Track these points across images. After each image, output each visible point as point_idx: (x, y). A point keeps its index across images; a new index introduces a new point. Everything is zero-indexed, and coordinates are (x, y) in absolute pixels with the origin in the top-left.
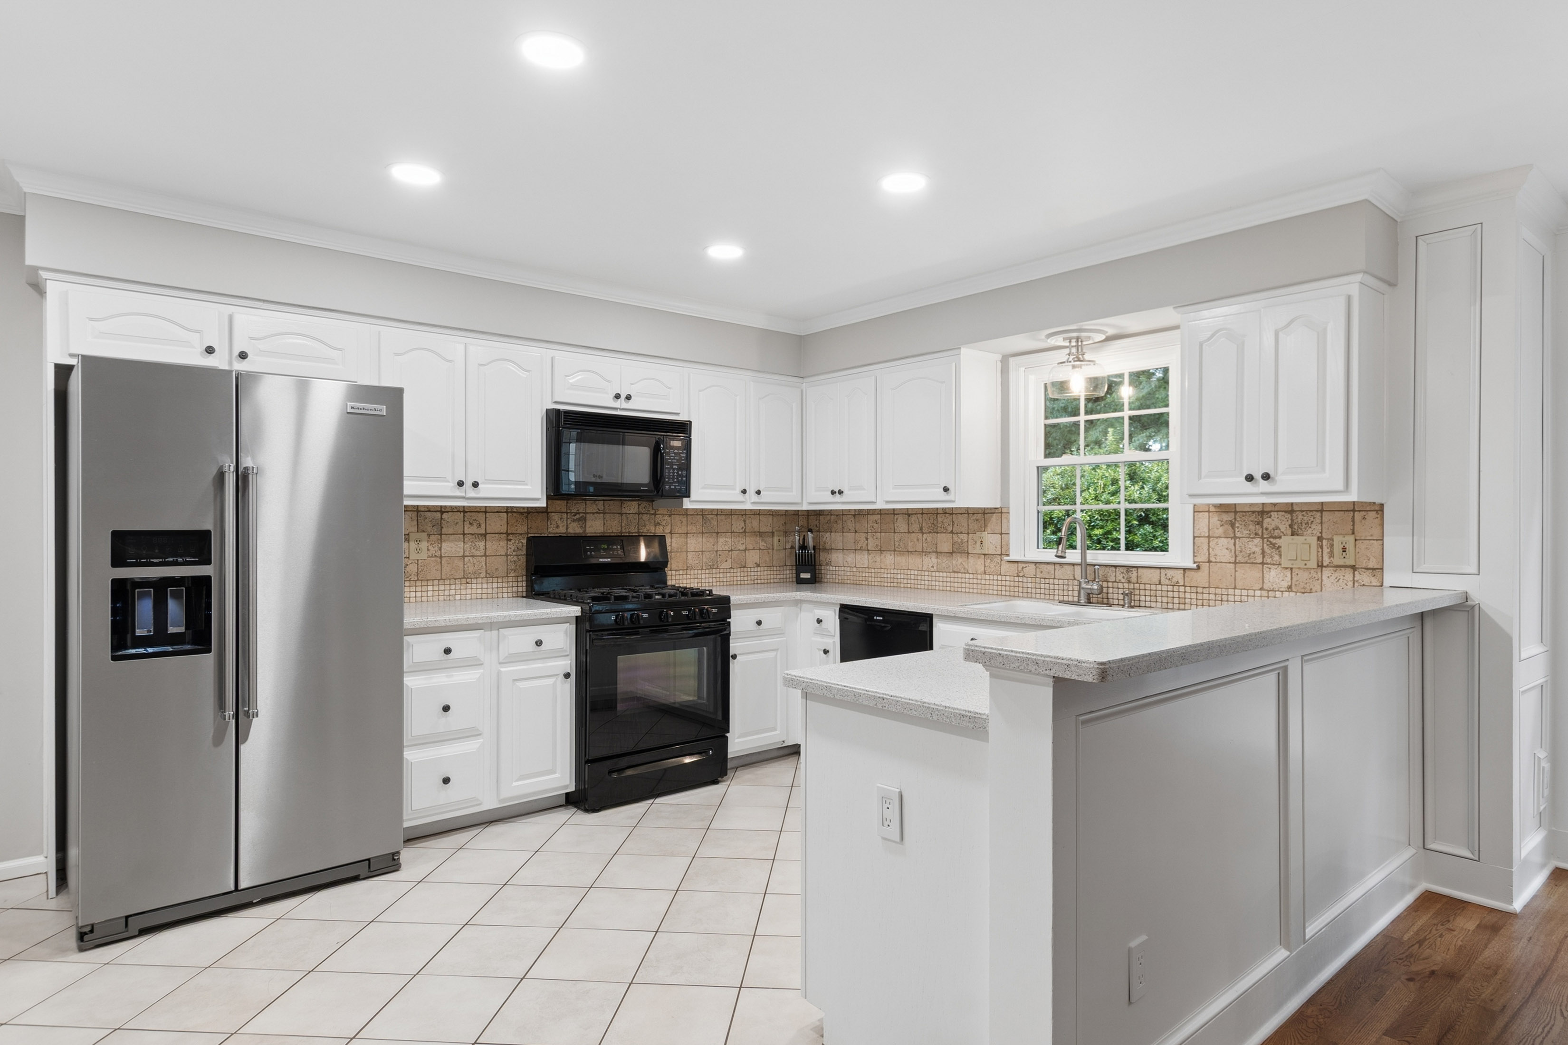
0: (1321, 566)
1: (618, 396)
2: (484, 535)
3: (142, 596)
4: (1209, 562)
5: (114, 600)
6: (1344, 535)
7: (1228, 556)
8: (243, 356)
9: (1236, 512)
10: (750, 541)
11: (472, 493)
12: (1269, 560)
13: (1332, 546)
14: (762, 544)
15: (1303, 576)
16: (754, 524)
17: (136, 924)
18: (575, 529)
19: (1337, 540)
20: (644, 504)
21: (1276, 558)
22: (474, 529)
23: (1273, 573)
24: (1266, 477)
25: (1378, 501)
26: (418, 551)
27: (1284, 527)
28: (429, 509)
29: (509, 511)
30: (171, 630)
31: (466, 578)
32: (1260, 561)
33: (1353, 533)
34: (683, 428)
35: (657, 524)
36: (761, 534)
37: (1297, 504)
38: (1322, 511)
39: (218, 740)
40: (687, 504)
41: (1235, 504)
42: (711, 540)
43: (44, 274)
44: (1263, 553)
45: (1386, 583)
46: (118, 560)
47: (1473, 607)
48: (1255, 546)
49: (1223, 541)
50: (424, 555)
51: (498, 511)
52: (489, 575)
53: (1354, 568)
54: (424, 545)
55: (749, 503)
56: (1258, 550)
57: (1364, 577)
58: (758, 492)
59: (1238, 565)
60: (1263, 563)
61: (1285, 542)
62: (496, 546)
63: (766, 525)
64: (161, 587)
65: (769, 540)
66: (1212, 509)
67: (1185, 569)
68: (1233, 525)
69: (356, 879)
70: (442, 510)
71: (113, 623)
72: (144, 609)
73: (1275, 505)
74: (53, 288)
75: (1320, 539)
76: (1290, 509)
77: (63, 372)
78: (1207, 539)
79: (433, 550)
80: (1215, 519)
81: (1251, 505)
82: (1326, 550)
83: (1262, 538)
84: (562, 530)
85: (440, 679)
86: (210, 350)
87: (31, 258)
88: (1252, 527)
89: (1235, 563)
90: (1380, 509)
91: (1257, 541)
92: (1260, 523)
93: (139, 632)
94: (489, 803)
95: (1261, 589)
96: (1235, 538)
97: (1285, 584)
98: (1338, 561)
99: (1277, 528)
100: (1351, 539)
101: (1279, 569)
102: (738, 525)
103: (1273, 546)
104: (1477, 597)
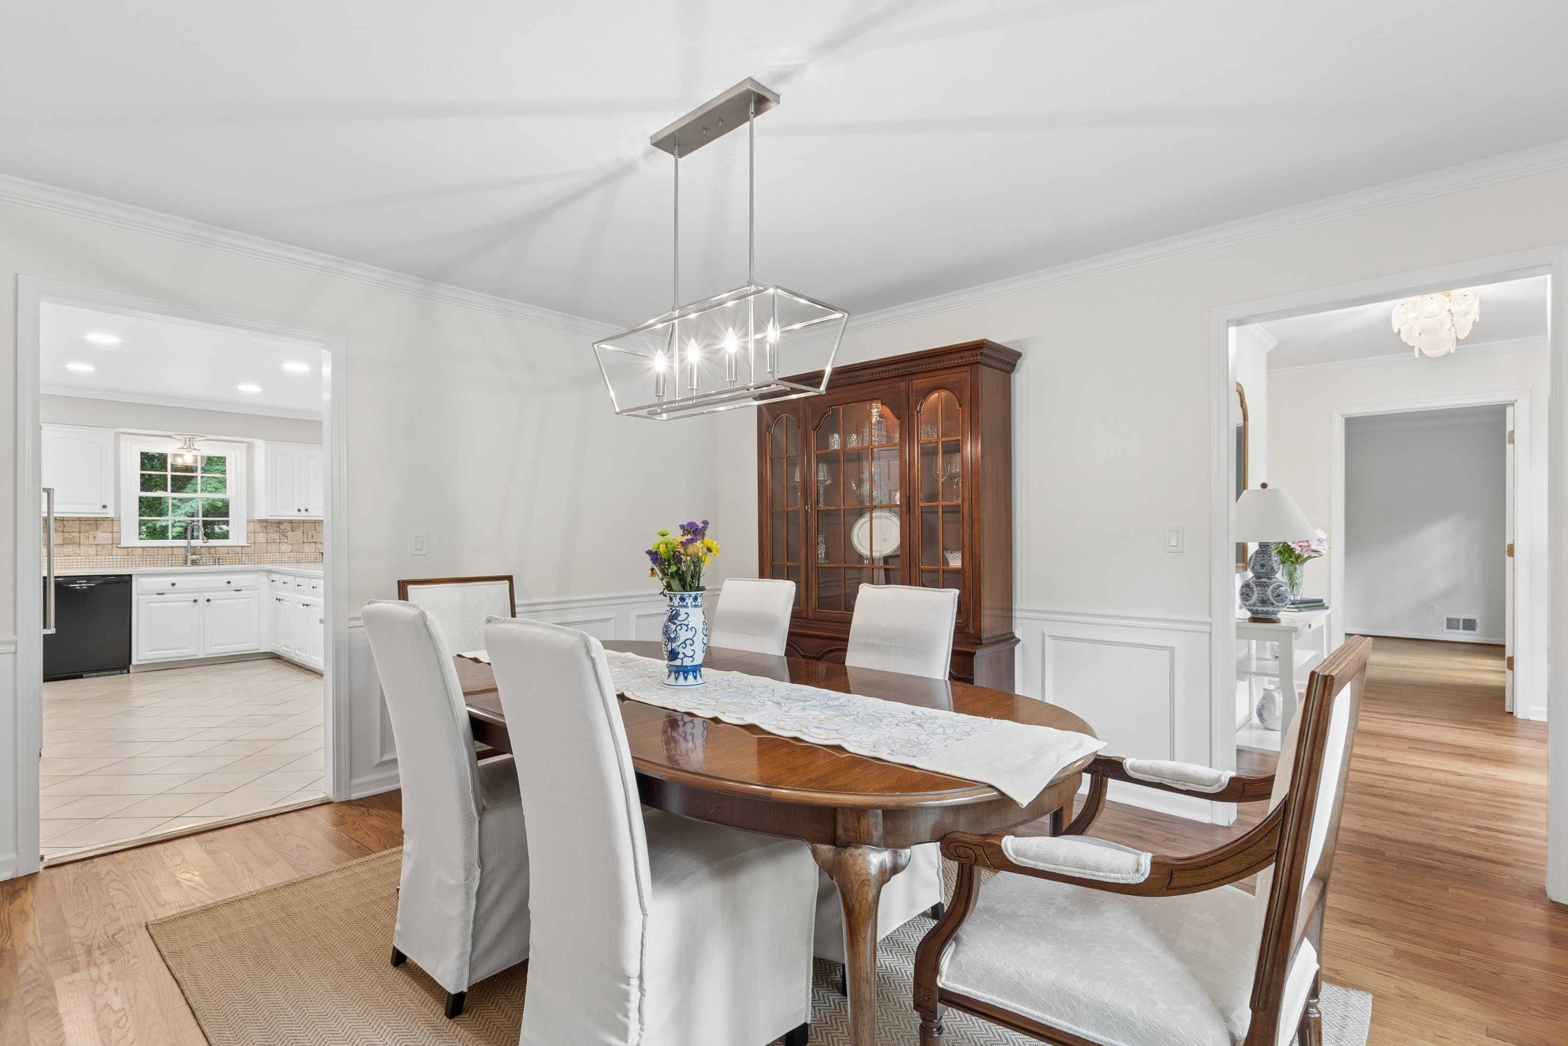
0: (304, 543)
4: (255, 543)
7: (264, 540)
12: (282, 541)
13: (308, 535)
15: (297, 547)
21: (286, 540)
24: (307, 510)
27: (289, 528)
32: (278, 541)
33: (315, 530)
38: (304, 523)
44: (280, 538)
48: (276, 536)
49: (262, 534)
53: (315, 543)
56: (278, 537)
59: (269, 544)
60: (280, 543)
61: (289, 534)
67: (242, 547)
68: (266, 527)
75: (303, 533)
76: (291, 522)
78: (253, 534)
80: (257, 525)
82: (305, 537)
83: (280, 533)
88: (275, 528)
89: (267, 543)
91: (277, 534)
95: (279, 553)
97: (289, 550)
98: (309, 541)
99: (286, 529)
101: (287, 544)
103: (284, 536)
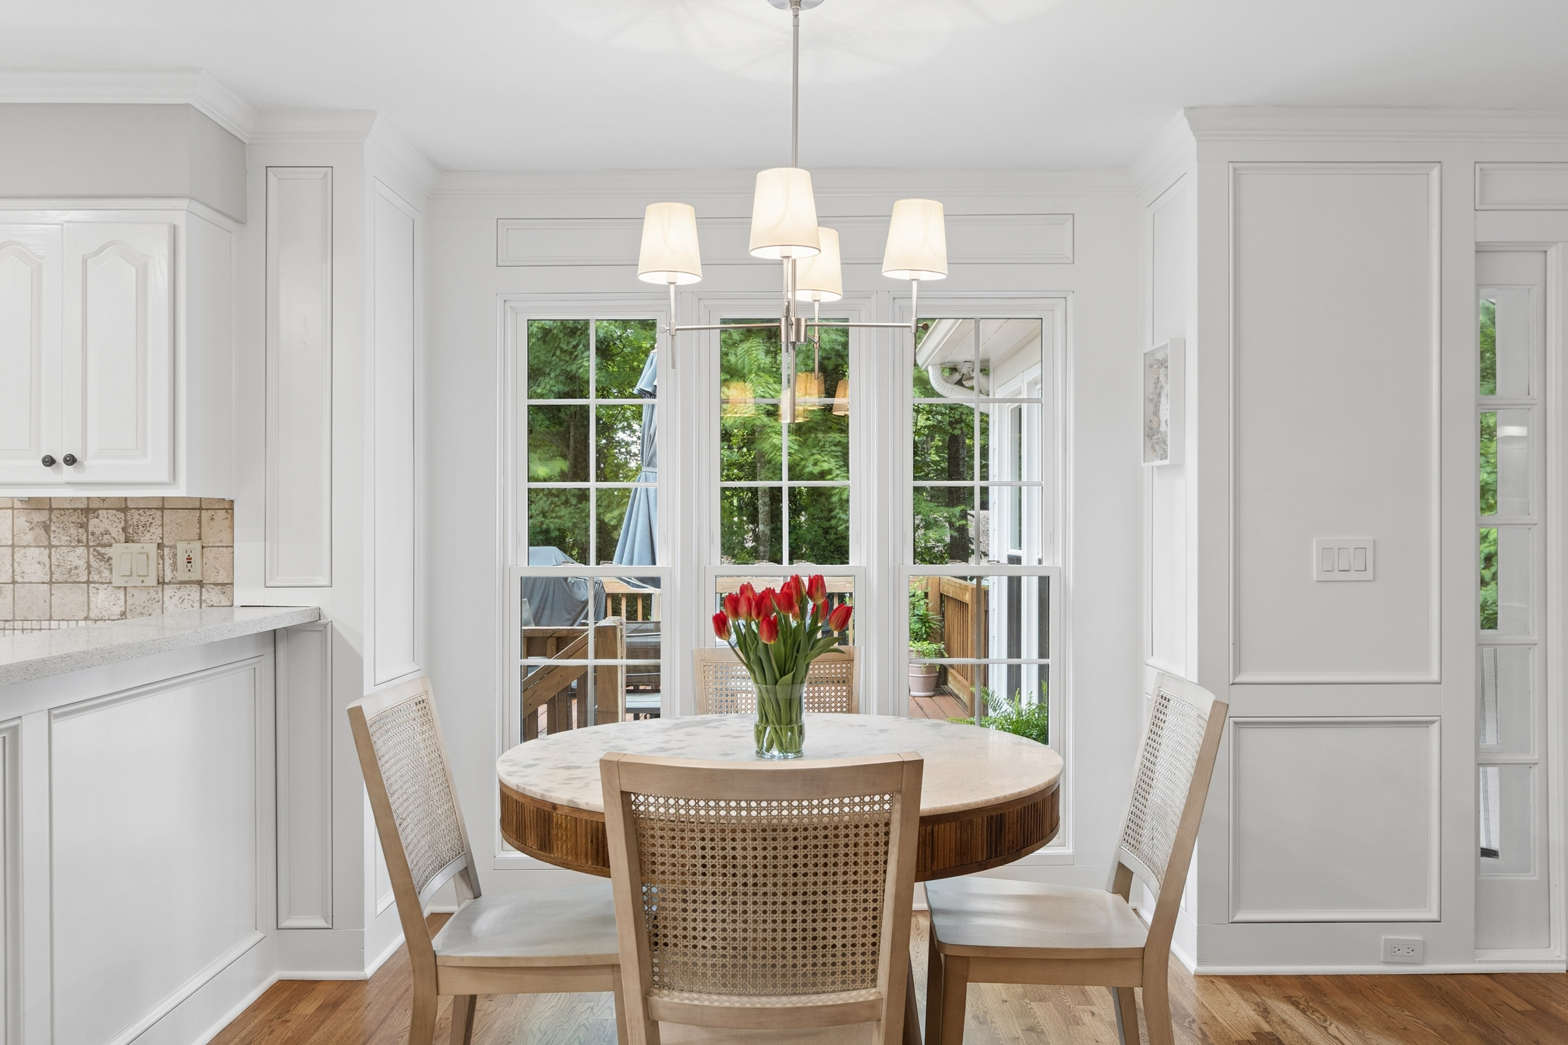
6: (189, 541)
9: (51, 510)
19: (181, 547)
23: (102, 595)
25: (228, 497)
37: (132, 499)
41: (50, 498)
45: (237, 603)
47: (326, 626)
57: (212, 595)
66: (17, 505)
73: (103, 499)
81: (72, 499)
90: (229, 507)
92: (83, 526)
96: (50, 546)
100: (197, 545)
104: (330, 614)
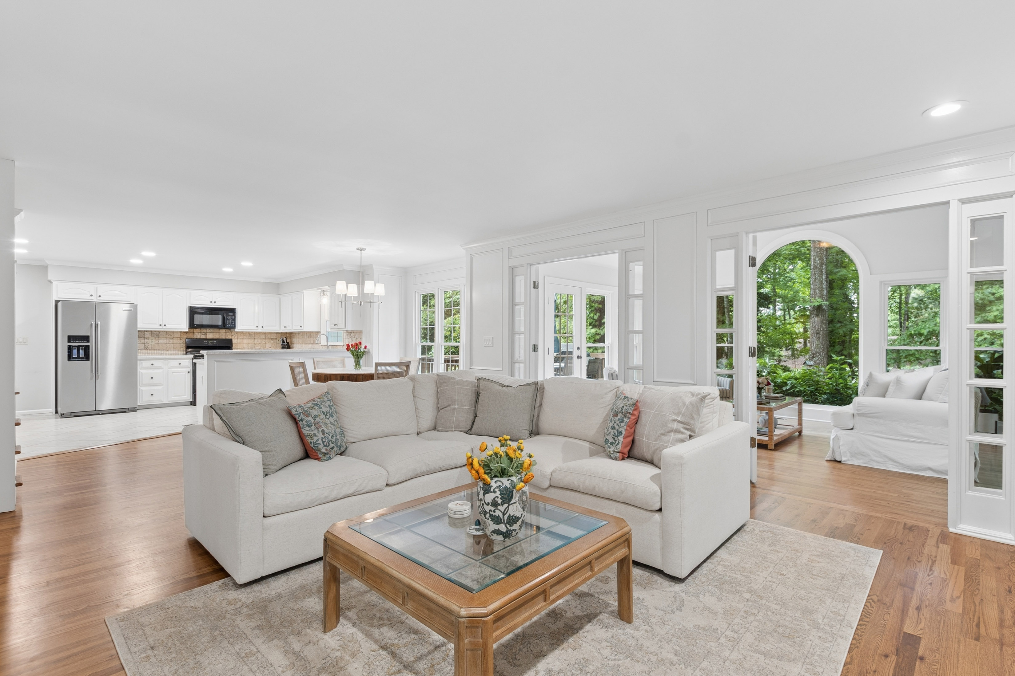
1: (211, 302)
2: (173, 338)
3: (74, 349)
5: (68, 350)
8: (100, 296)
10: (267, 341)
11: (164, 327)
14: (272, 342)
16: (269, 336)
17: (73, 415)
18: (203, 337)
20: (227, 330)
22: (169, 337)
26: (152, 342)
28: (155, 331)
29: (180, 332)
30: (81, 356)
31: (167, 349)
34: (232, 311)
35: (232, 336)
36: (271, 339)
39: (91, 379)
40: (236, 330)
42: (252, 340)
43: (52, 281)
46: (69, 341)
50: (153, 343)
51: (177, 332)
52: (174, 349)
54: (154, 340)
55: (260, 330)
58: (262, 327)
62: (177, 341)
63: (274, 336)
64: (78, 347)
65: (275, 340)
69: (125, 412)
70: (159, 332)
71: (68, 354)
72: (75, 352)
74: (54, 283)
77: (57, 302)
79: (156, 342)
84: (198, 337)
85: (151, 371)
86: (91, 295)
87: (49, 279)
90: (361, 332)
93: (74, 356)
94: (165, 401)
102: (263, 336)
